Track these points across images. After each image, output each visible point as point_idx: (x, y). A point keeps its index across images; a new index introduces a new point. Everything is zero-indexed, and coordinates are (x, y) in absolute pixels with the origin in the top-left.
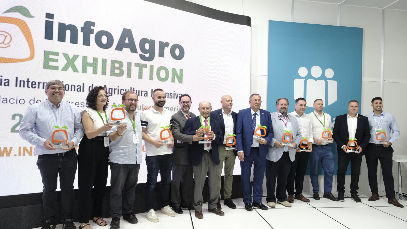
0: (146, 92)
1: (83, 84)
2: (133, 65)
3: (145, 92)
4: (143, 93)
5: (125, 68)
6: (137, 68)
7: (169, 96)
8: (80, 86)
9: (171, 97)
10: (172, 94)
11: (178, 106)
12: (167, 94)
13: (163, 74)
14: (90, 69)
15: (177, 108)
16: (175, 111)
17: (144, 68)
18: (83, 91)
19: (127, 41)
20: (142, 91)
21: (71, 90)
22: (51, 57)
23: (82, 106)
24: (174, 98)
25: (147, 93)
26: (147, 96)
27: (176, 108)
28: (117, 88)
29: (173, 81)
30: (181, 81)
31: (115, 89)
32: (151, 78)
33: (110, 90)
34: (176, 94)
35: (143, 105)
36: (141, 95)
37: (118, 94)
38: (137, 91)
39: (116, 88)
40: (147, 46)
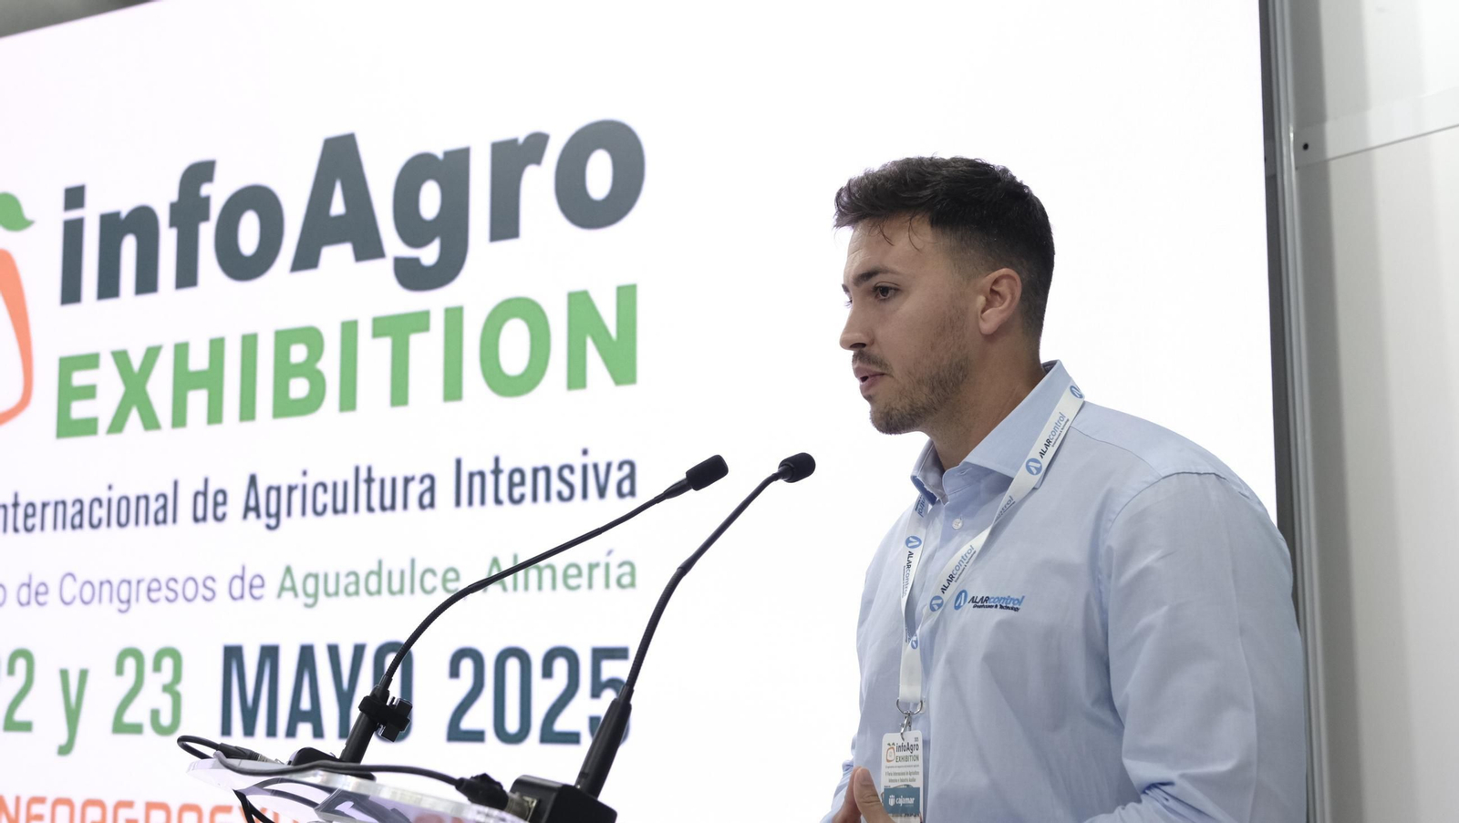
0: (427, 483)
1: (176, 484)
2: (365, 330)
3: (422, 481)
4: (415, 489)
5: (330, 365)
6: (385, 344)
7: (556, 485)
8: (165, 496)
9: (566, 492)
10: (572, 469)
11: (610, 553)
12: (542, 476)
13: (514, 348)
14: (197, 401)
15: (607, 566)
16: (590, 586)
17: (416, 340)
18: (174, 521)
19: (338, 207)
20: (407, 481)
21: (137, 523)
22: (80, 378)
23: (171, 595)
24: (585, 496)
25: (432, 489)
26: (432, 505)
27: (597, 565)
28: (298, 480)
29: (577, 379)
30: (623, 371)
31: (291, 489)
32: (453, 390)
33: (273, 494)
34: (596, 467)
35: (413, 562)
36: (405, 506)
37: (304, 513)
38: (382, 482)
39: (293, 483)
40: (430, 200)
